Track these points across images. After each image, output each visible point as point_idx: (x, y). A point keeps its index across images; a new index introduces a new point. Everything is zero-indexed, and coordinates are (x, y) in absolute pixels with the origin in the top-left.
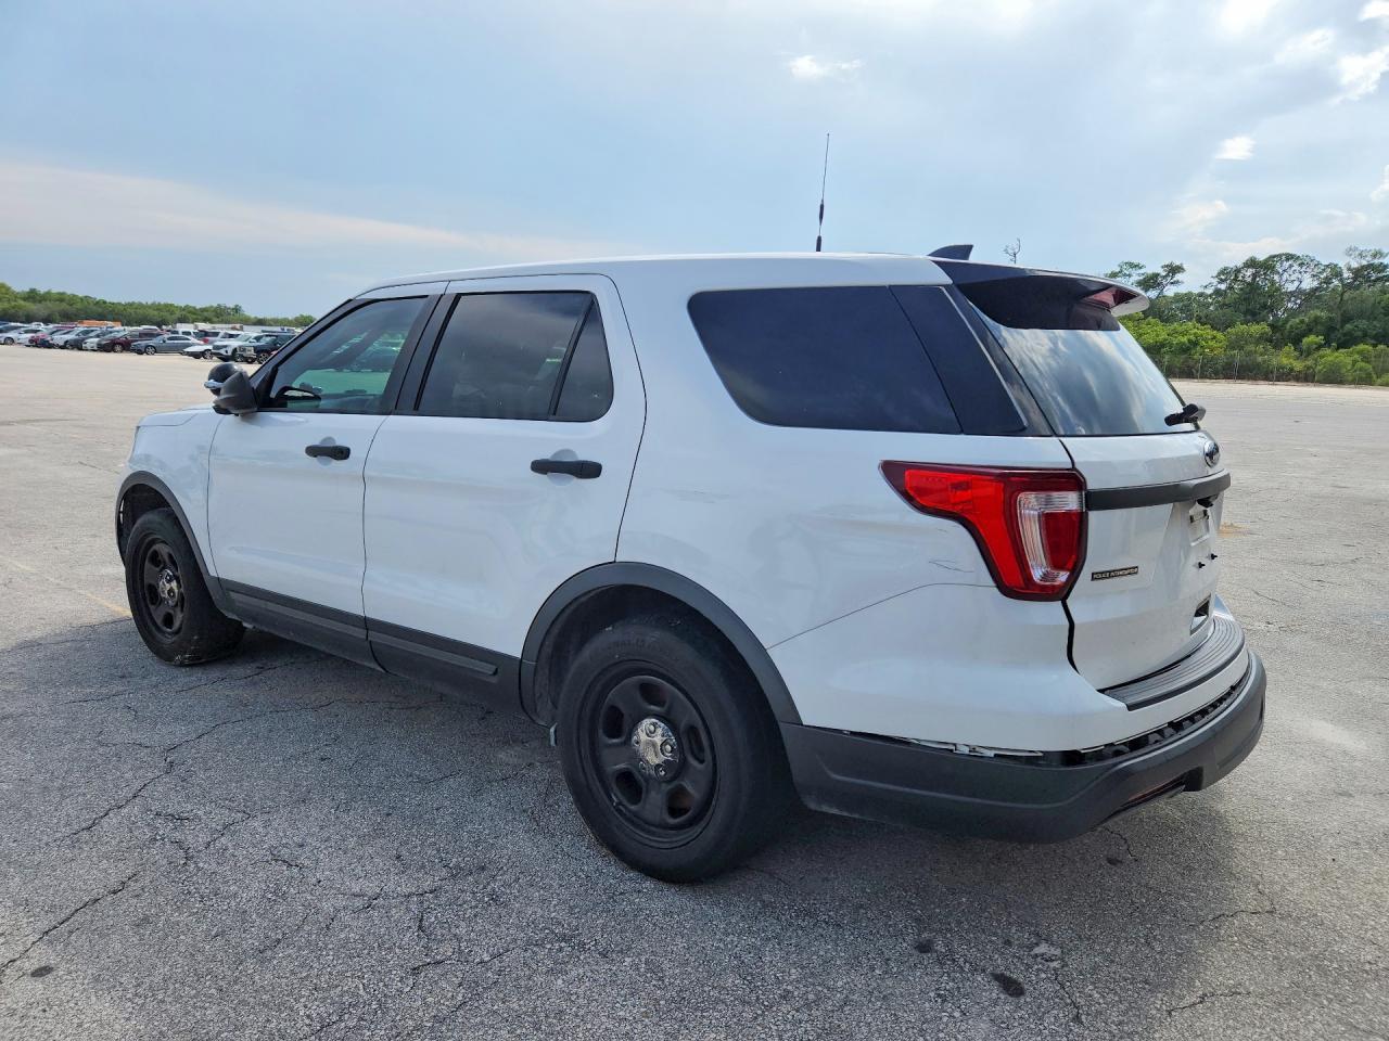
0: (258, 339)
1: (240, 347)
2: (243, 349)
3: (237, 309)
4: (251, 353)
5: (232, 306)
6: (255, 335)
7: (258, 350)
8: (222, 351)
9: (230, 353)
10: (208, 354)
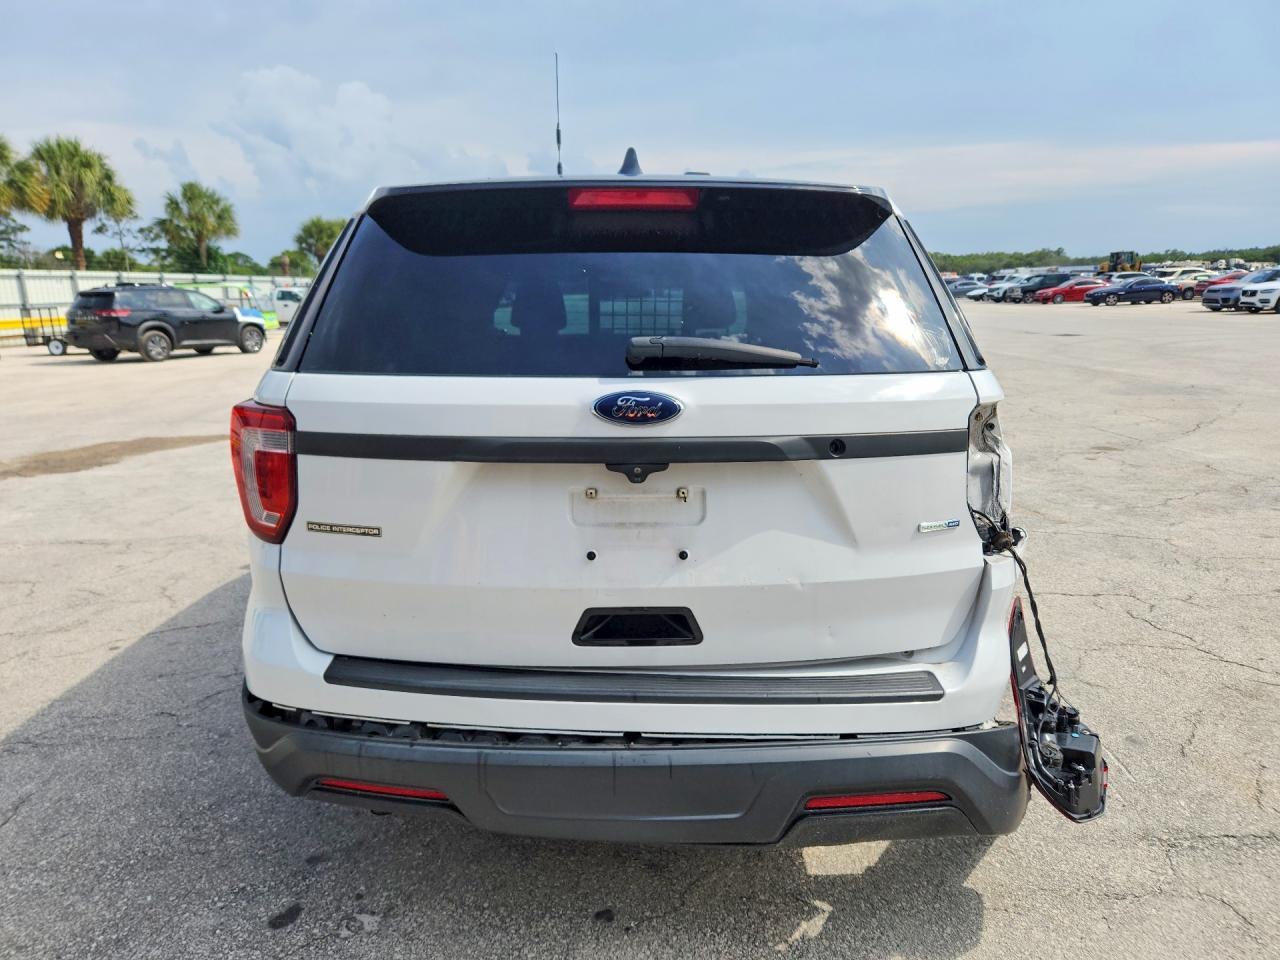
0: (1028, 279)
1: (1010, 289)
2: (1012, 290)
3: (1059, 252)
4: (1018, 294)
5: (1055, 249)
6: (1027, 276)
7: (1025, 291)
8: (995, 294)
9: (1001, 295)
10: (985, 298)
